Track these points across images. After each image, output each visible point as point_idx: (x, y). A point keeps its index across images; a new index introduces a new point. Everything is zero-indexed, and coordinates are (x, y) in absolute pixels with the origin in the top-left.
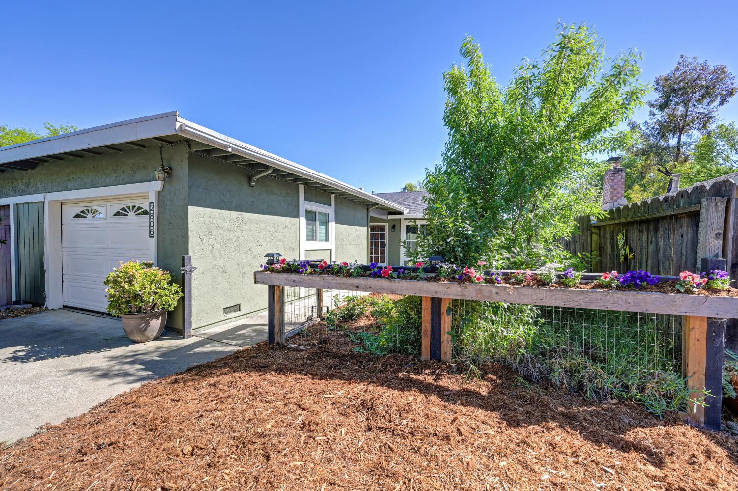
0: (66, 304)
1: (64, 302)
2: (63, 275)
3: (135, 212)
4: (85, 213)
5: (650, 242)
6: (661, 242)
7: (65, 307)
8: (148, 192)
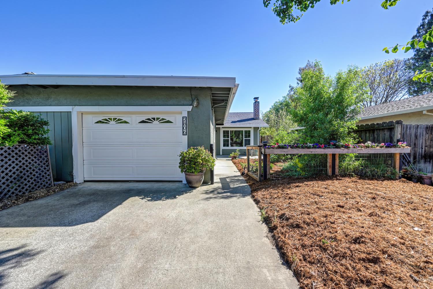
0: (86, 179)
1: (84, 178)
2: (84, 160)
3: (159, 121)
4: (107, 121)
5: (370, 137)
6: (376, 136)
7: (85, 181)
8: (182, 111)
